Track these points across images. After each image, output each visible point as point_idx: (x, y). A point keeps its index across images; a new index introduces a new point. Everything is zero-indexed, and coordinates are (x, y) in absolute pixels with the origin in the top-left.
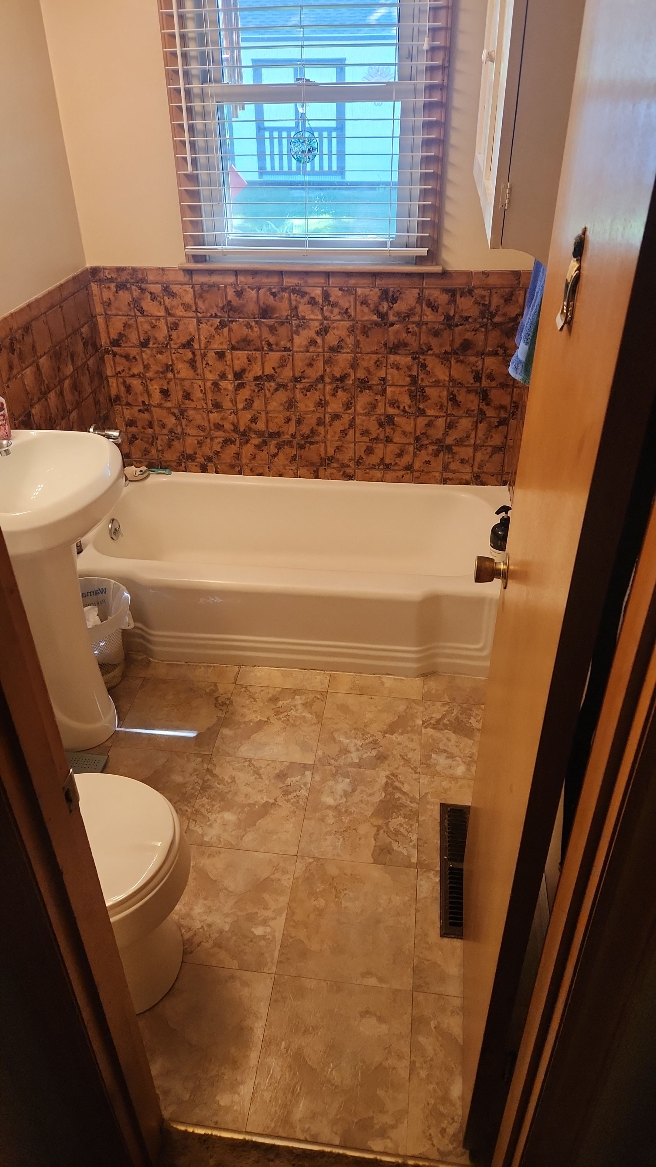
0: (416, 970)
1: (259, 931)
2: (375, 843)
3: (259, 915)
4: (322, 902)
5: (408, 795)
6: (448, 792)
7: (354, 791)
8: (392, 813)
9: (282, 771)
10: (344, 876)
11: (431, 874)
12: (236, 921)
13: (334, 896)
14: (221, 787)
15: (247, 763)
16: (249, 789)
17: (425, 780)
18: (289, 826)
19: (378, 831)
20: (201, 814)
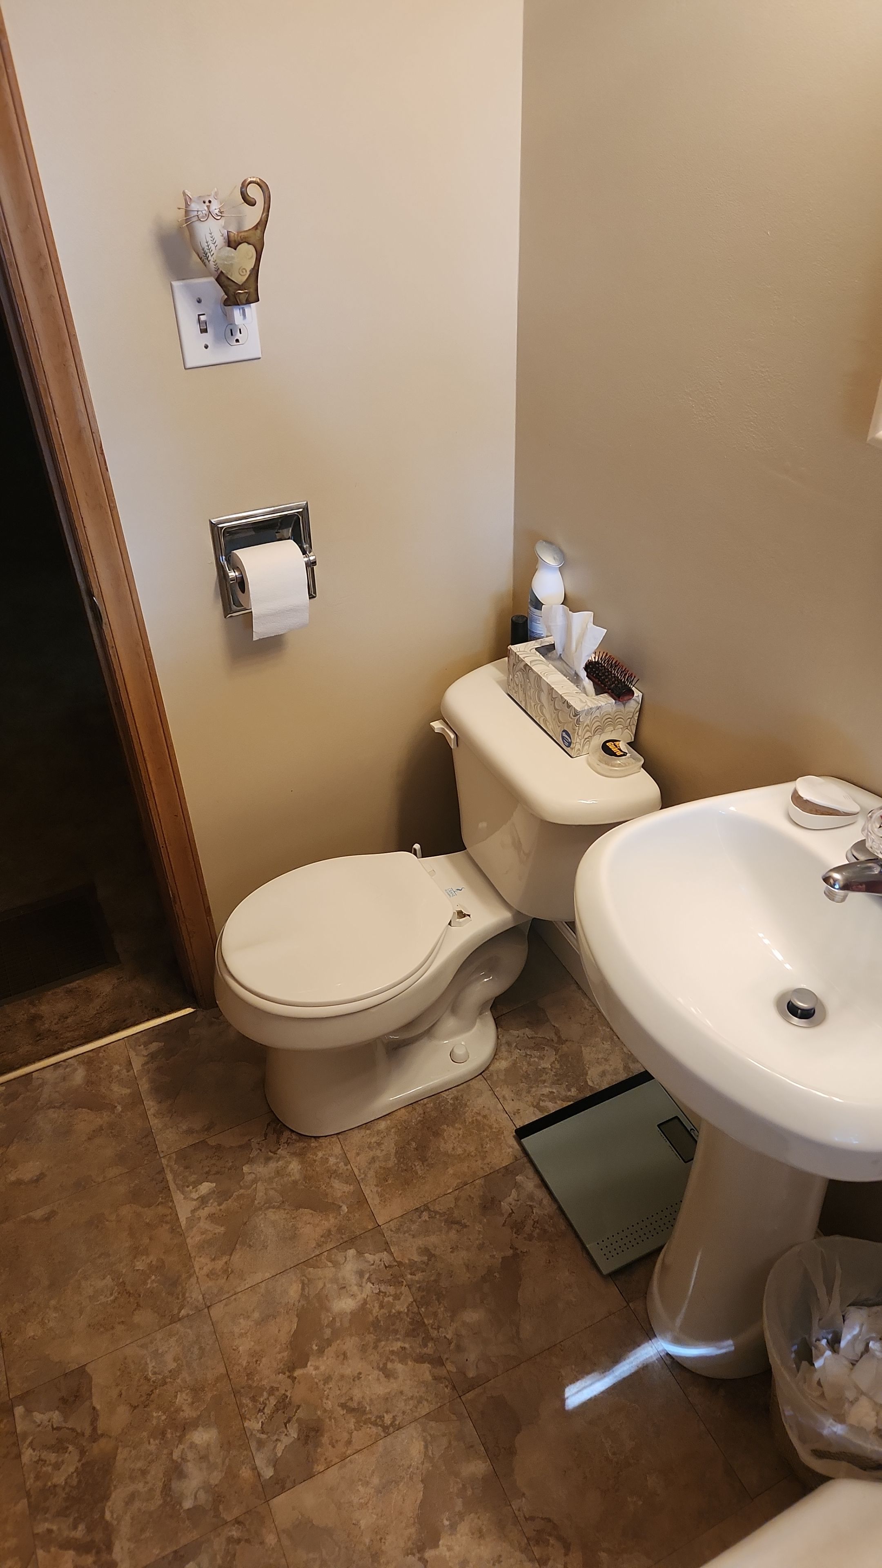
1: (205, 1188)
2: (92, 1403)
3: (216, 1204)
4: (140, 1265)
5: (61, 1546)
7: (165, 1486)
8: (80, 1482)
9: (318, 1445)
10: (123, 1319)
12: (240, 1181)
13: (127, 1282)
14: (397, 1346)
15: (388, 1419)
16: (348, 1371)
18: (244, 1346)
19: (94, 1429)
20: (389, 1283)
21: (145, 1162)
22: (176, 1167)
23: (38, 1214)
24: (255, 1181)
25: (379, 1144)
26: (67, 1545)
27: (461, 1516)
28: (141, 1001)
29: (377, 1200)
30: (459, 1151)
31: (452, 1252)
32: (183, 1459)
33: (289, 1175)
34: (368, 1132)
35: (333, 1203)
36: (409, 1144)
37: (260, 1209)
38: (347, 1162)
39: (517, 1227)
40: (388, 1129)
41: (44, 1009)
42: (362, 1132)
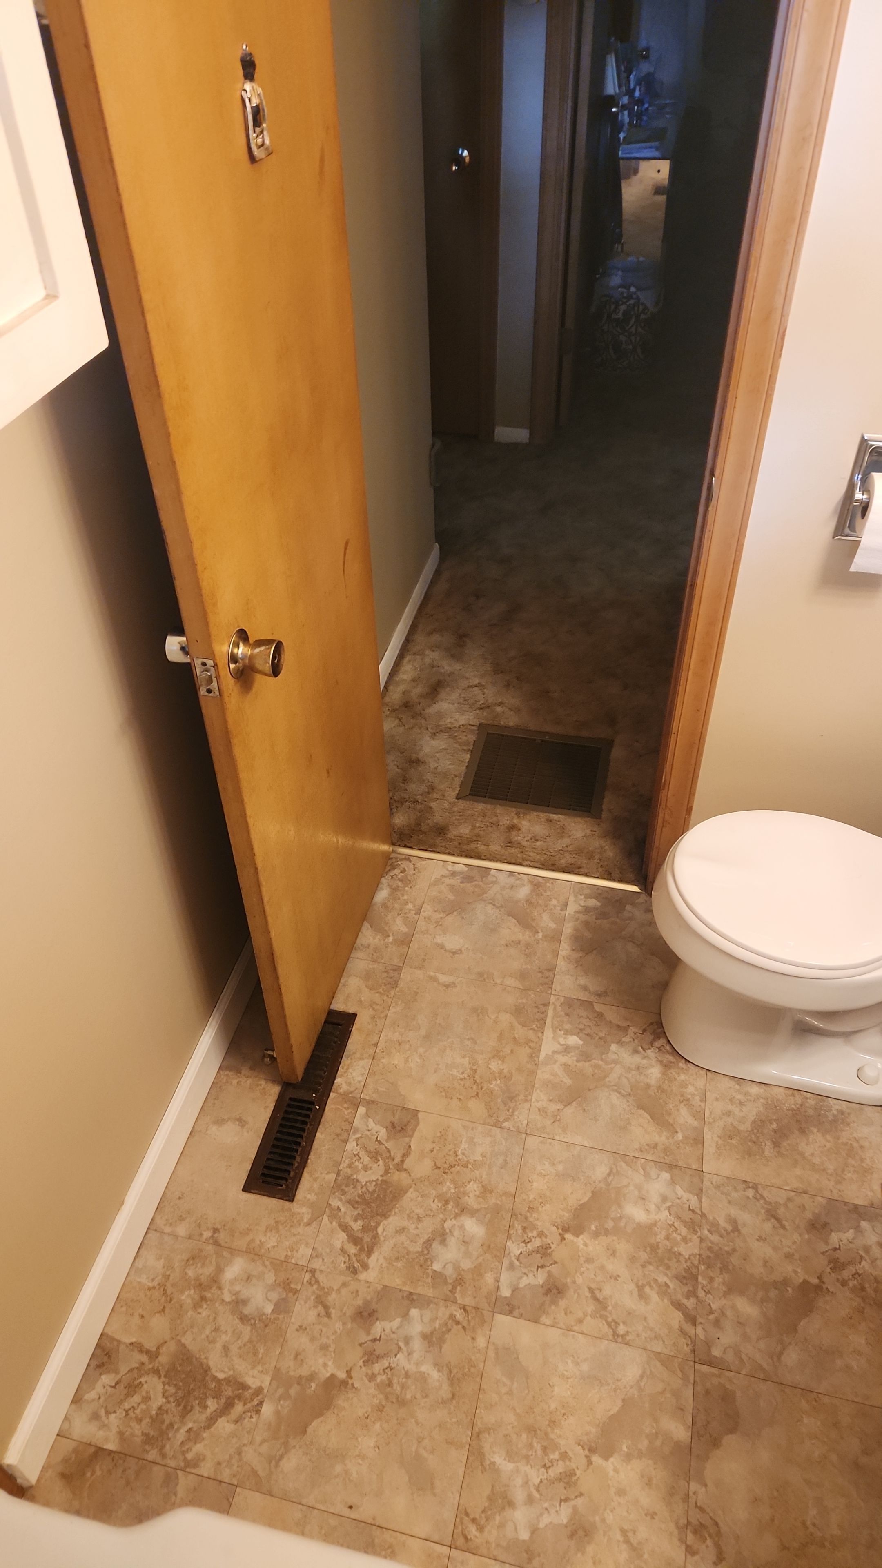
0: (394, 984)
1: (573, 1040)
2: (410, 1141)
3: (575, 1058)
4: (494, 1066)
5: (340, 1226)
6: (272, 1222)
7: (428, 1240)
8: (374, 1191)
9: (554, 1302)
10: (461, 1097)
11: (344, 1088)
12: (603, 1053)
13: (478, 1072)
14: (662, 1279)
15: (622, 1329)
16: (610, 1267)
17: (303, 1253)
18: (539, 1185)
19: (403, 1161)
20: (685, 1223)
21: (538, 990)
22: (559, 1009)
23: (443, 978)
24: (615, 1062)
25: (741, 1103)
26: (345, 1228)
27: (641, 1455)
28: (600, 860)
29: (712, 1150)
30: (817, 1160)
31: (758, 1240)
32: (450, 1231)
33: (647, 1076)
34: (737, 1087)
35: (672, 1125)
36: (771, 1122)
37: (608, 1087)
38: (703, 1099)
39: (837, 1265)
40: (758, 1097)
41: (525, 824)
42: (732, 1083)
